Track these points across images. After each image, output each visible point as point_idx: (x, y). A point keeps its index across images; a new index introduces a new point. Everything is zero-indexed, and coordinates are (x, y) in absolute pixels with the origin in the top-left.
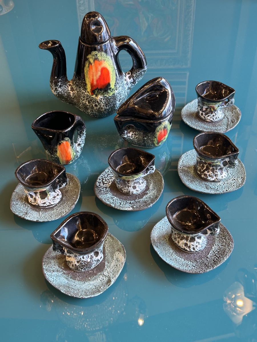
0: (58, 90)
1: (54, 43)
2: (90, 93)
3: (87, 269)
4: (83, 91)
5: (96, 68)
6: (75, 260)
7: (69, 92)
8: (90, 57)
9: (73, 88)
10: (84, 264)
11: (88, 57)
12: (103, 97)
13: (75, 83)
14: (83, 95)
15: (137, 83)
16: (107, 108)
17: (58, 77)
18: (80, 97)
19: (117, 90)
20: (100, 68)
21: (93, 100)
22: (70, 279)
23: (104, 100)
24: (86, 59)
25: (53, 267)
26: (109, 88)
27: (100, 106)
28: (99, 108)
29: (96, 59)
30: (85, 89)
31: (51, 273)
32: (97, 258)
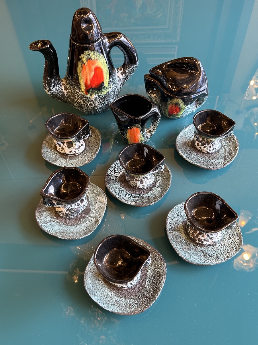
0: (52, 90)
1: (44, 43)
2: (84, 92)
3: (76, 215)
4: (77, 90)
5: (90, 68)
6: (65, 210)
7: (63, 92)
8: (83, 56)
9: (66, 87)
10: (73, 211)
11: (81, 57)
12: (98, 96)
13: (69, 82)
14: (78, 94)
15: (129, 78)
16: (102, 106)
17: (51, 78)
18: (75, 96)
19: (110, 88)
20: (93, 68)
21: (87, 99)
22: (64, 226)
23: (98, 98)
24: (79, 59)
25: (46, 218)
26: (103, 86)
27: (95, 105)
28: (94, 107)
29: (89, 59)
30: (79, 89)
31: (45, 224)
32: (83, 204)
